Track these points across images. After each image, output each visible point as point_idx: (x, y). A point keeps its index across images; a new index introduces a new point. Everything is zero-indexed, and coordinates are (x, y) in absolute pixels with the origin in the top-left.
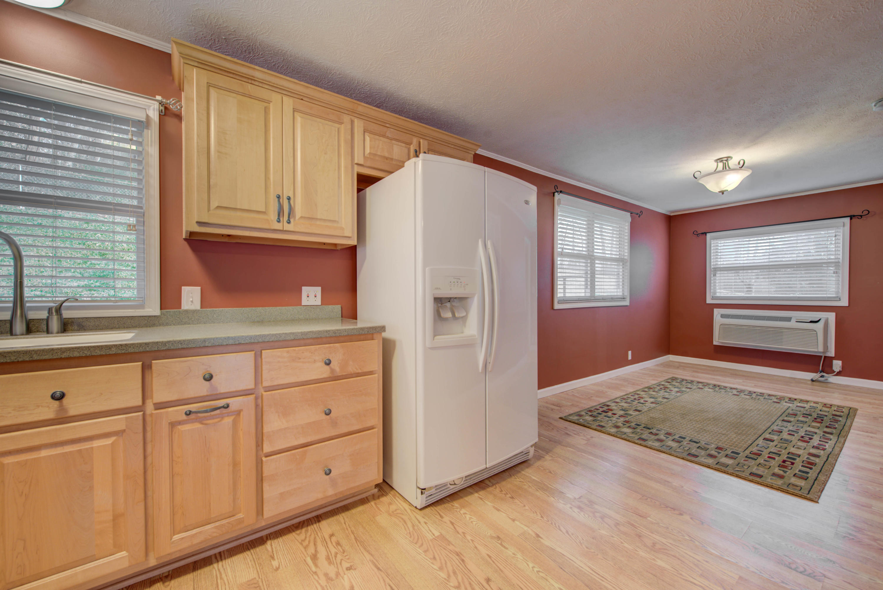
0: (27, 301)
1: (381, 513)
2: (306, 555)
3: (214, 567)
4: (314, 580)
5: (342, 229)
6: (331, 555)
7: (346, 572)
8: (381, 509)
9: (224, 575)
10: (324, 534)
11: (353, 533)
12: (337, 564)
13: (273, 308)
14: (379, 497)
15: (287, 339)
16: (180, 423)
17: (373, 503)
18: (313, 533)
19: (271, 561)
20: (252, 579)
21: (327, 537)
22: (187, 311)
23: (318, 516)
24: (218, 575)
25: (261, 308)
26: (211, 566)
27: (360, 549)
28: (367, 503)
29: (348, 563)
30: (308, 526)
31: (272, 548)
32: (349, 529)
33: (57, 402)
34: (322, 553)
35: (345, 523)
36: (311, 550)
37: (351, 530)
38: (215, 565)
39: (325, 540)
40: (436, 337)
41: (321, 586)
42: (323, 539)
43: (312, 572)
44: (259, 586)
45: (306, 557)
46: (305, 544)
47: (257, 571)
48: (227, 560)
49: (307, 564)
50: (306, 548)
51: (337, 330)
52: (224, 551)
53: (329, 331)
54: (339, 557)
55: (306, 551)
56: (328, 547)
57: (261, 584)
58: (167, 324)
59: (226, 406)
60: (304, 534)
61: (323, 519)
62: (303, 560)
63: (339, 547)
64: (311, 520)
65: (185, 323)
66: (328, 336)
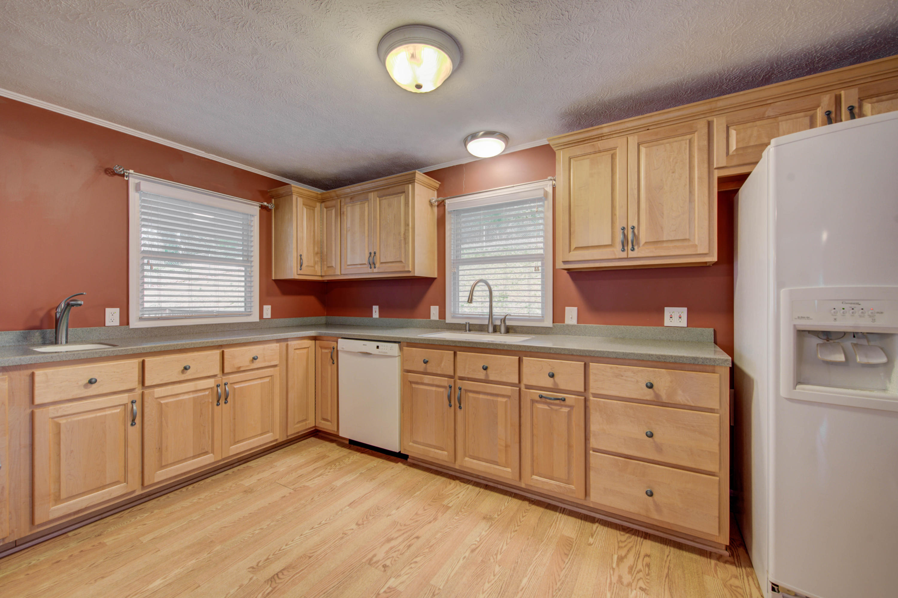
0: (494, 315)
1: (715, 575)
2: (616, 552)
3: (556, 514)
4: (608, 572)
5: (695, 246)
6: (636, 568)
7: (638, 589)
8: (718, 572)
9: (558, 523)
10: (642, 549)
11: (669, 568)
12: (635, 578)
13: (634, 327)
14: (726, 562)
15: (610, 356)
16: (537, 402)
17: (713, 562)
18: (633, 543)
19: (589, 537)
20: (571, 538)
21: (642, 554)
22: (568, 325)
23: (647, 533)
24: (555, 520)
25: (623, 326)
26: (555, 513)
27: (665, 585)
28: (707, 558)
29: (645, 585)
30: (633, 534)
31: (596, 530)
32: (668, 563)
33: (485, 371)
34: (630, 560)
35: (668, 556)
36: (623, 552)
37: (669, 566)
38: (558, 514)
39: (639, 554)
40: (799, 386)
41: (611, 581)
42: (638, 553)
43: (612, 566)
44: (572, 545)
45: (615, 553)
46: (621, 544)
47: (577, 536)
48: (565, 516)
49: (612, 558)
50: (619, 547)
51: (662, 356)
52: (567, 509)
53: (652, 355)
54: (641, 575)
55: (618, 549)
56: (637, 561)
57: (574, 545)
58: (556, 334)
59: (563, 399)
60: (626, 538)
61: (649, 539)
62: (611, 554)
63: (647, 569)
64: (639, 533)
65: (567, 334)
66: (650, 359)
